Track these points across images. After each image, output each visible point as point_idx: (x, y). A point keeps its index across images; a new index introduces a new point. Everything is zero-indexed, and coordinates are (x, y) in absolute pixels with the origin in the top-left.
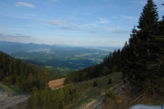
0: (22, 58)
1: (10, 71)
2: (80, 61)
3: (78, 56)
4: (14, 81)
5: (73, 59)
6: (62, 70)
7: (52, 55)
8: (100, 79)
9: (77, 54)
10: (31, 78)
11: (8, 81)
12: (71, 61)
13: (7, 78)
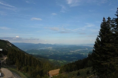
0: (33, 54)
1: (25, 63)
2: (74, 55)
3: (73, 51)
4: (27, 70)
5: (69, 54)
6: (61, 62)
7: (54, 52)
8: (84, 70)
9: (71, 50)
10: (38, 68)
11: (23, 70)
12: (67, 55)
13: (23, 68)
